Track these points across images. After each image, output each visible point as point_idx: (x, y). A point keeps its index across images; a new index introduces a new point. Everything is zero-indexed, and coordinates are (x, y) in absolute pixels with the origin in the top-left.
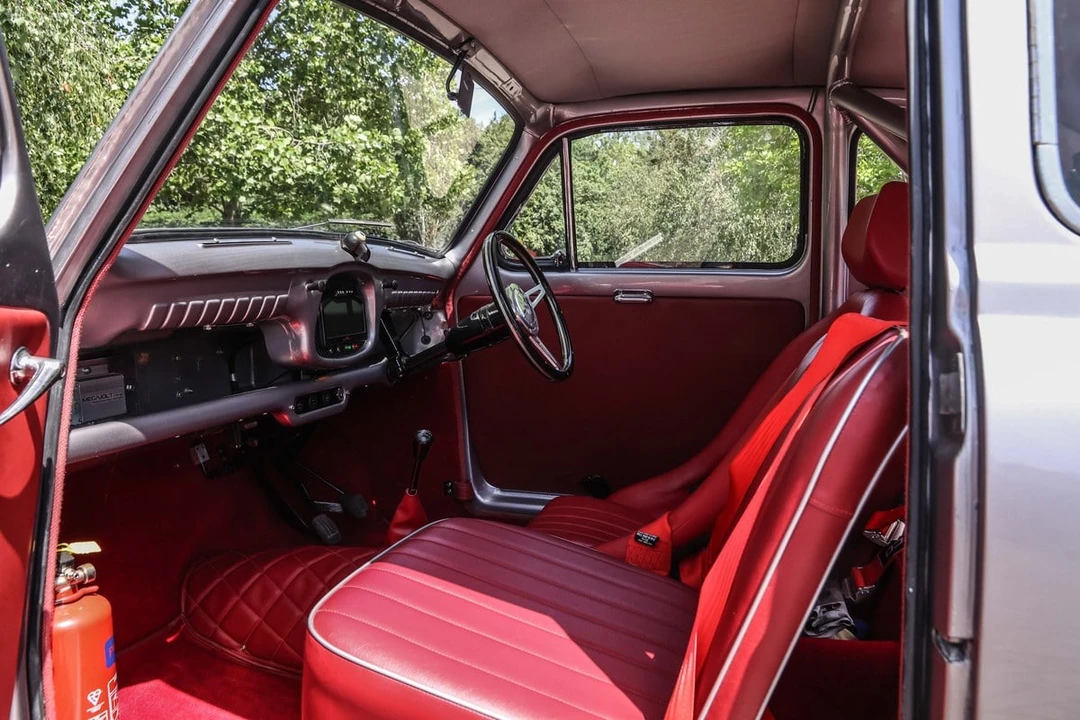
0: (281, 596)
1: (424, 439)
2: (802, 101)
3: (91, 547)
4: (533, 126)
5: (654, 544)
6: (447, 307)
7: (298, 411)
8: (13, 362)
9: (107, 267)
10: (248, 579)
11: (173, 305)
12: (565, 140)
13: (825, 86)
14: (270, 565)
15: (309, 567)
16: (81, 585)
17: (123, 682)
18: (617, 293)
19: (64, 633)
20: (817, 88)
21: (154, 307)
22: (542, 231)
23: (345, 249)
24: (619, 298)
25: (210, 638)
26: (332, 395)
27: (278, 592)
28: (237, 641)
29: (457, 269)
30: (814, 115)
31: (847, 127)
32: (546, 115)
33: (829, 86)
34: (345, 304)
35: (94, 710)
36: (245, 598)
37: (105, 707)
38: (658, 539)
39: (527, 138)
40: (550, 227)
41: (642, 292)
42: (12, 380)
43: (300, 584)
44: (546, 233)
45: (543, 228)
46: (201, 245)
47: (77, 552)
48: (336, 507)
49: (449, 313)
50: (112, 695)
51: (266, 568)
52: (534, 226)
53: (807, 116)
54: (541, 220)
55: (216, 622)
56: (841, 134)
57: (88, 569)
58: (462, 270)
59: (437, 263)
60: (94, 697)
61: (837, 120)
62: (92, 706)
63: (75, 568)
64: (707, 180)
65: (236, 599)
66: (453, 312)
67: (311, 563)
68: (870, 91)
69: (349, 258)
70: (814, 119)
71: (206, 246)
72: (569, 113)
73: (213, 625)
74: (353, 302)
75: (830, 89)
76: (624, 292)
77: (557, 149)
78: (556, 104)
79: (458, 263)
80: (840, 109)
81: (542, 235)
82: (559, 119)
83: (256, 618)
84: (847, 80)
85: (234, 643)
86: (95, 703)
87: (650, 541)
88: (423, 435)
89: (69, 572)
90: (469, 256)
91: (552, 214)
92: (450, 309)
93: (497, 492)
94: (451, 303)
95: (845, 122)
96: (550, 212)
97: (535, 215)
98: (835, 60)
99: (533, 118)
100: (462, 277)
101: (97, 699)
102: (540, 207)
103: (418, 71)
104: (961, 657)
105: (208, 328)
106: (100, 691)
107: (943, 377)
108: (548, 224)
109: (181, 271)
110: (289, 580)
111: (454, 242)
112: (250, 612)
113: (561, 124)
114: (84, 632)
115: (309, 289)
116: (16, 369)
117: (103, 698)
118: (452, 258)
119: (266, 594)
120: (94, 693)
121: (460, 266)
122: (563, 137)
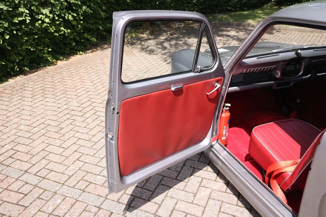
3: (229, 105)
7: (277, 86)
9: (238, 64)
11: (249, 69)
16: (227, 110)
17: (230, 127)
19: (223, 117)
21: (245, 70)
35: (224, 129)
37: (226, 129)
46: (256, 59)
47: (227, 105)
50: (228, 128)
57: (228, 108)
60: (225, 127)
63: (226, 108)
71: (258, 58)
88: (298, 101)
109: (250, 64)
114: (226, 117)
115: (282, 64)
116: (215, 85)
117: (226, 128)
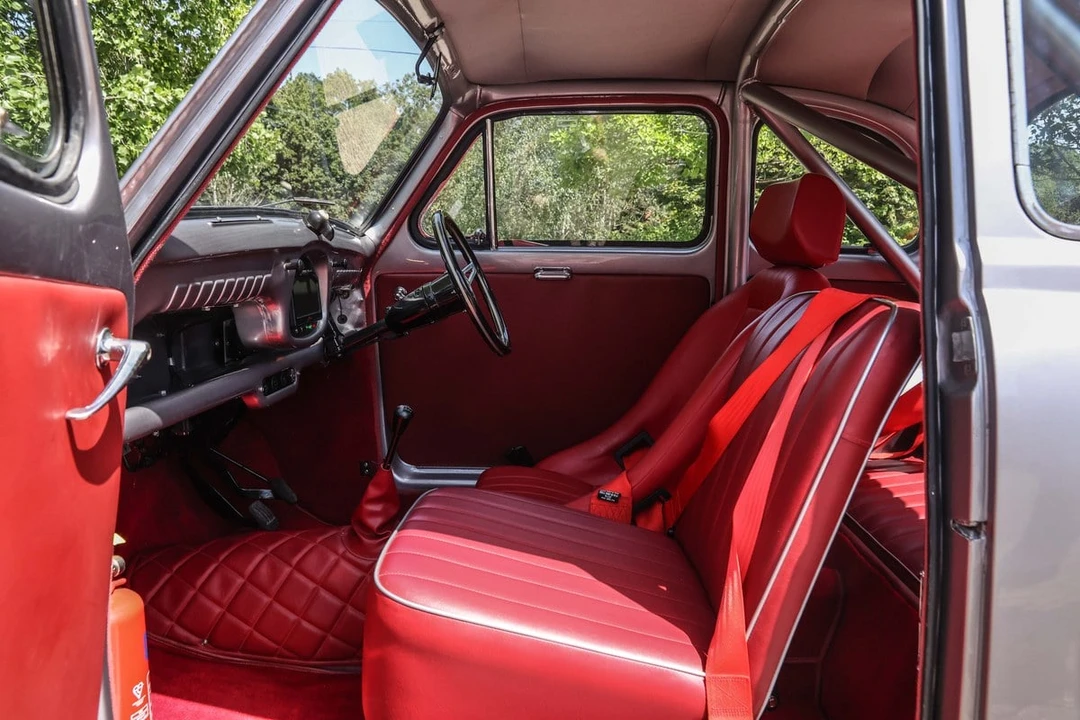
0: (244, 585)
1: (405, 414)
2: (713, 95)
4: (459, 107)
5: (616, 500)
6: (365, 286)
8: (98, 345)
10: (203, 572)
11: (191, 286)
12: (488, 121)
13: (735, 82)
14: (226, 554)
15: (271, 552)
18: (537, 271)
20: (728, 83)
21: (177, 288)
22: (346, 203)
23: (310, 228)
24: (539, 275)
25: (167, 637)
26: (287, 376)
27: (240, 581)
28: (196, 635)
29: (377, 247)
30: (723, 108)
31: (753, 120)
32: (473, 97)
33: (738, 84)
34: (305, 284)
35: (138, 703)
36: (203, 589)
38: (620, 495)
39: (452, 117)
40: (354, 199)
41: (562, 270)
42: (98, 364)
43: (264, 570)
44: (351, 204)
45: (347, 199)
46: (210, 224)
47: (117, 543)
48: (267, 494)
49: (367, 291)
51: (222, 558)
52: (337, 196)
53: (717, 108)
54: (344, 191)
55: (172, 620)
56: (748, 126)
58: (381, 248)
59: (356, 240)
60: (138, 688)
61: (744, 114)
62: (136, 700)
64: (521, 152)
65: (191, 593)
66: (370, 291)
67: (270, 548)
68: (777, 89)
69: (314, 237)
70: (722, 112)
72: (496, 95)
73: (168, 623)
74: (311, 281)
75: (741, 85)
76: (544, 270)
77: (480, 129)
78: (483, 85)
79: (377, 241)
80: (748, 103)
81: (346, 207)
82: (486, 100)
83: (217, 610)
84: (755, 78)
85: (194, 638)
86: (139, 697)
87: (613, 498)
90: (389, 234)
91: (356, 184)
92: (368, 287)
93: (414, 470)
94: (368, 281)
95: (751, 115)
96: (353, 182)
97: (338, 185)
98: (747, 60)
99: (460, 100)
100: (380, 256)
101: (140, 692)
102: (343, 178)
103: (214, 22)
104: (978, 535)
105: (207, 309)
106: (142, 683)
107: (955, 335)
108: (352, 195)
110: (251, 568)
111: (374, 218)
112: (209, 604)
113: (486, 105)
115: (287, 268)
116: (102, 352)
118: (373, 235)
119: (226, 584)
120: (138, 686)
121: (380, 244)
122: (487, 117)
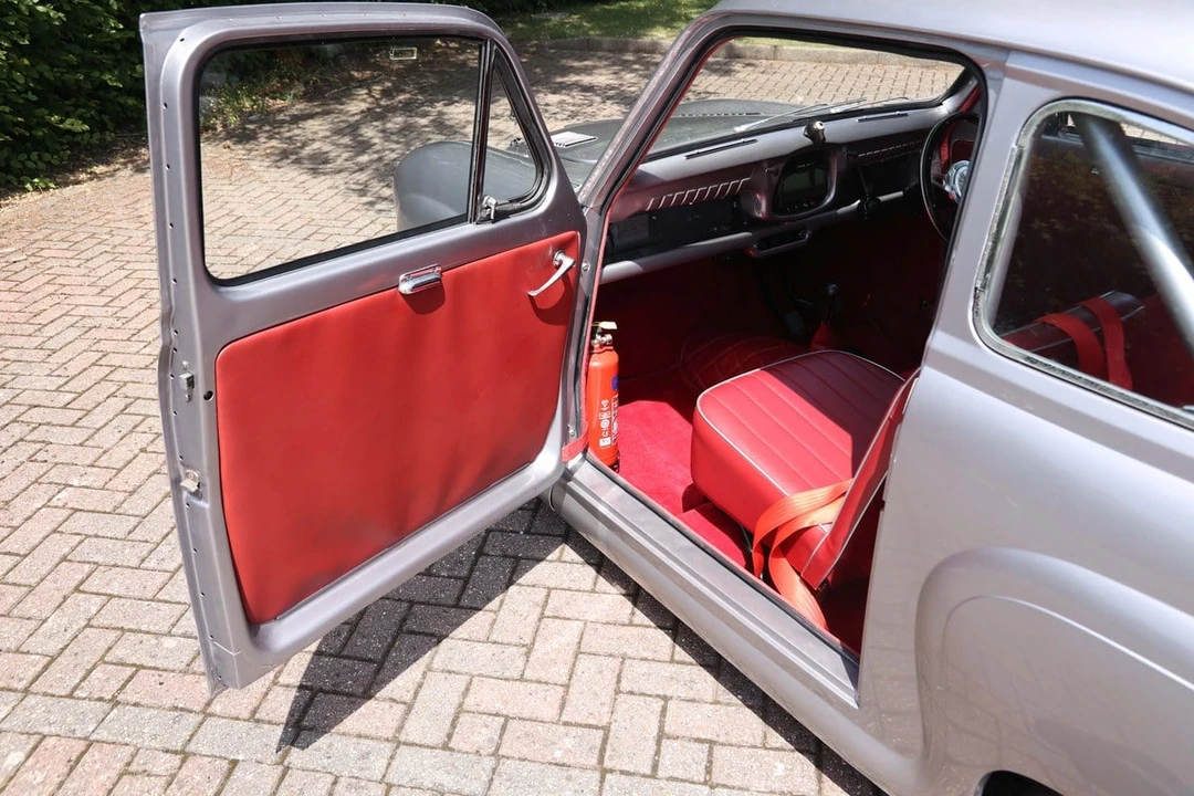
1: (831, 291)
3: (612, 325)
7: (760, 248)
9: (627, 182)
11: (665, 196)
16: (605, 345)
17: (622, 401)
19: (596, 369)
21: (653, 199)
23: (806, 136)
26: (795, 234)
35: (604, 409)
37: (610, 409)
46: (684, 158)
50: (615, 404)
57: (609, 337)
60: (605, 402)
62: (604, 407)
63: (602, 336)
69: (808, 143)
88: (831, 289)
89: (598, 337)
101: (606, 404)
106: (607, 400)
114: (604, 370)
115: (768, 172)
116: (556, 261)
117: (609, 405)
118: (950, 105)
